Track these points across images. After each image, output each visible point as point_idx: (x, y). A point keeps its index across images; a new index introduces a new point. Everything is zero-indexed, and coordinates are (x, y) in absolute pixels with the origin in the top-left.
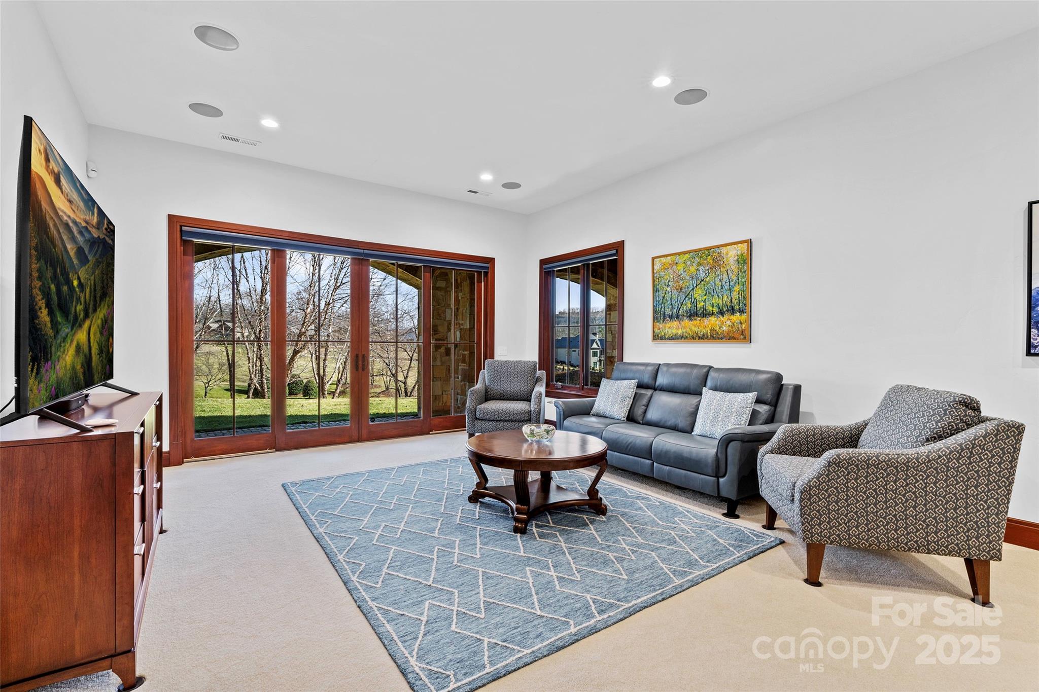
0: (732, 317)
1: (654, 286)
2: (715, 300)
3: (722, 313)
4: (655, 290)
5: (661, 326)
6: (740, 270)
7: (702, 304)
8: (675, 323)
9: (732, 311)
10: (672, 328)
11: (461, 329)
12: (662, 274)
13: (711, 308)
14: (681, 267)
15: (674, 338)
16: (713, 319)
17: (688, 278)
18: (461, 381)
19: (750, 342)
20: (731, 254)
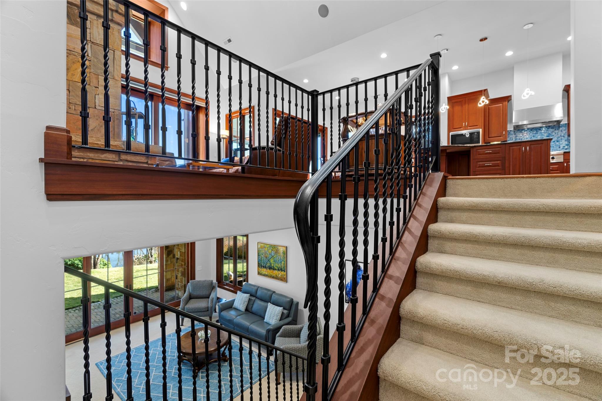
0: (281, 272)
1: (258, 253)
2: (277, 265)
3: (279, 270)
4: (258, 255)
5: (260, 269)
6: (284, 256)
7: (273, 265)
8: (265, 270)
9: (282, 270)
10: (264, 271)
11: (181, 251)
12: (261, 250)
13: (276, 267)
14: (266, 249)
15: (265, 275)
16: (276, 271)
17: (269, 254)
18: (181, 276)
19: (287, 282)
20: (281, 250)
